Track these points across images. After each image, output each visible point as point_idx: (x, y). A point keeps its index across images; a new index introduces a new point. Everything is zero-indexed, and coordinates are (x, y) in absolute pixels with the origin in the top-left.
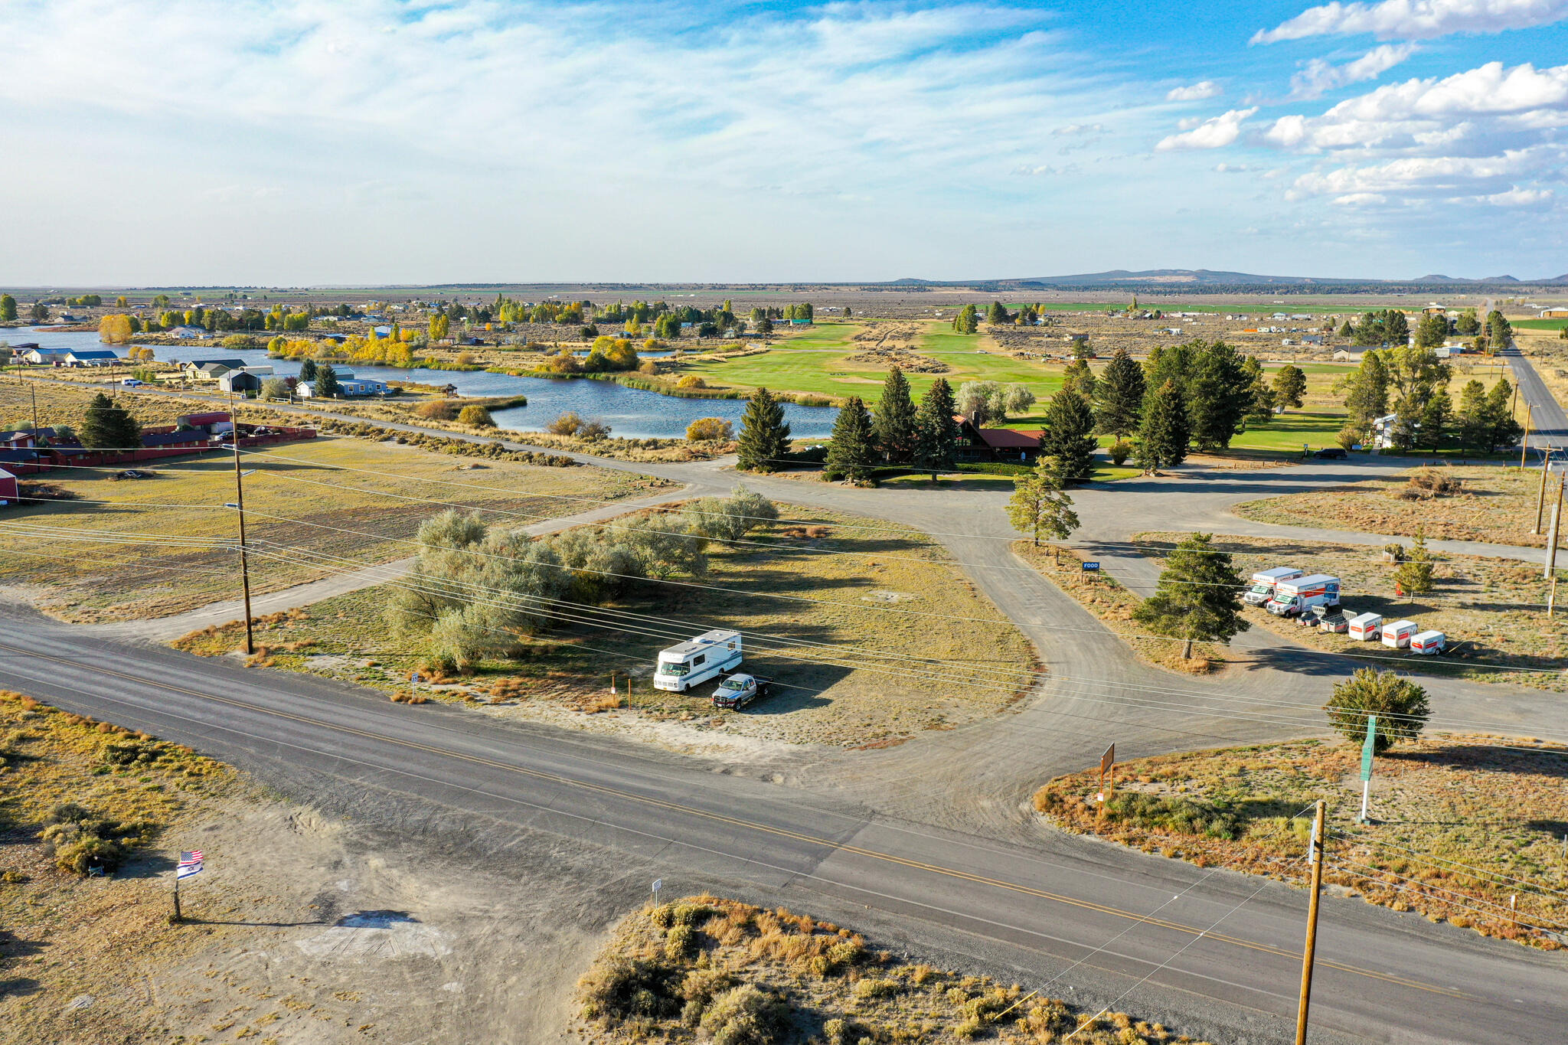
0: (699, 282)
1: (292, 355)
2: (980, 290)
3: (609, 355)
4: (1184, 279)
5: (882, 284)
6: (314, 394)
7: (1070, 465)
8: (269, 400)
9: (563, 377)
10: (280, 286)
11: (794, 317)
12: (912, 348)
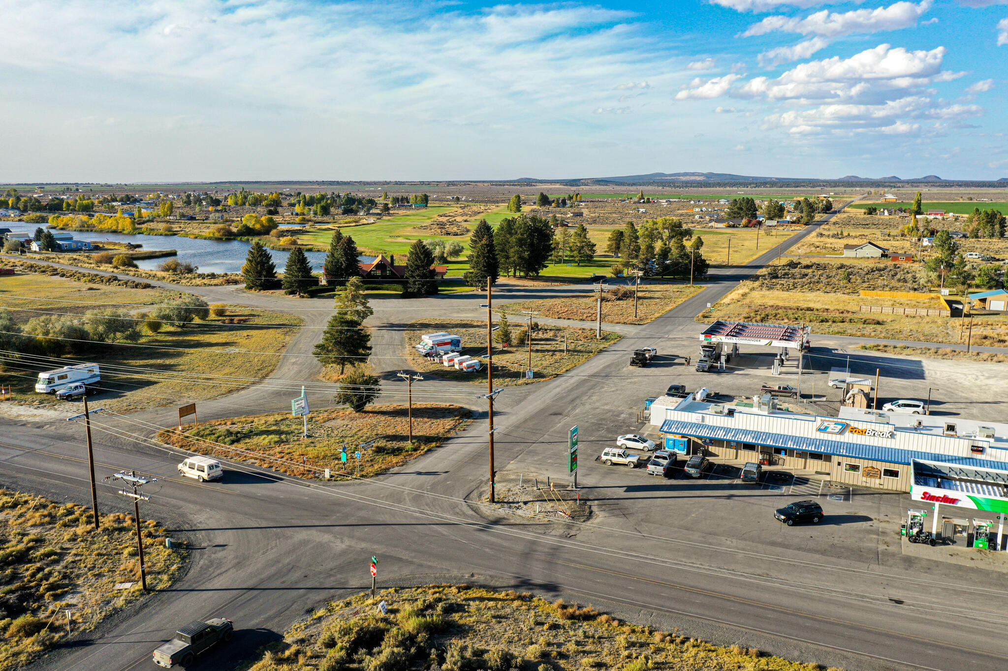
0: (388, 180)
1: (61, 226)
2: (567, 185)
3: (254, 225)
4: (698, 178)
5: (505, 182)
6: (40, 249)
7: (419, 284)
8: (7, 253)
10: (109, 183)
11: (416, 202)
12: (466, 221)
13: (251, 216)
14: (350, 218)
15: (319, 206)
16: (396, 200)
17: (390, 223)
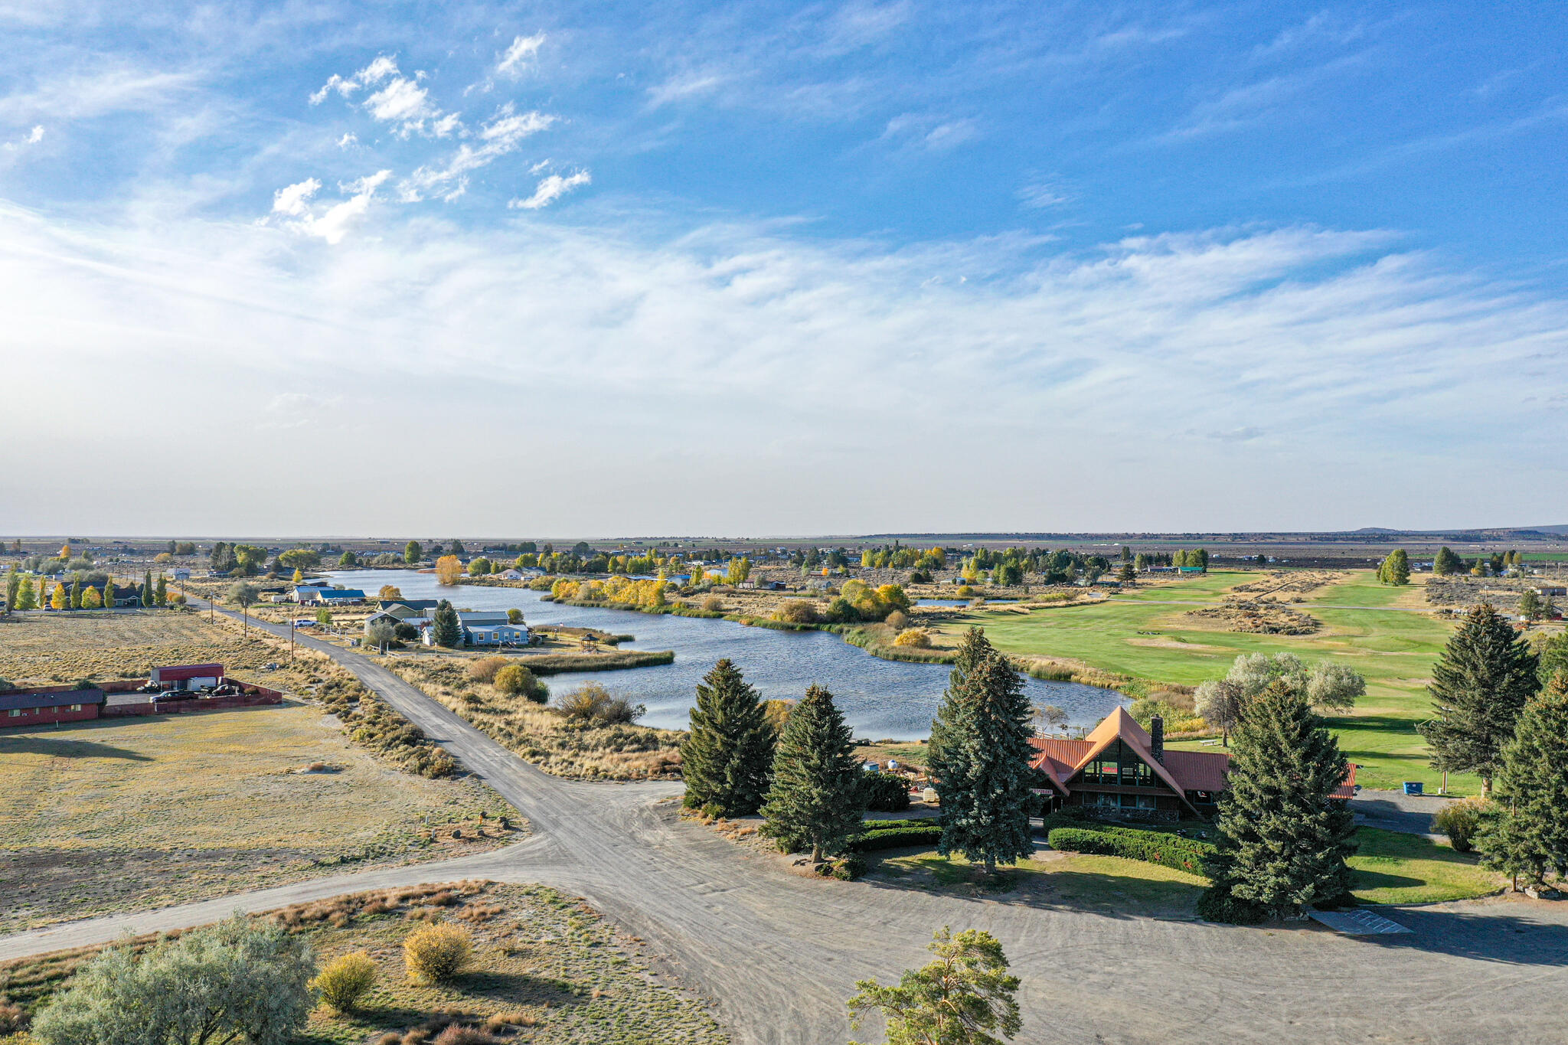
0: (1131, 532)
3: (859, 602)
6: (431, 641)
9: (792, 628)
11: (1184, 564)
12: (1298, 601)
13: (856, 584)
14: (1058, 591)
15: (1003, 568)
16: (1148, 560)
17: (1137, 602)
